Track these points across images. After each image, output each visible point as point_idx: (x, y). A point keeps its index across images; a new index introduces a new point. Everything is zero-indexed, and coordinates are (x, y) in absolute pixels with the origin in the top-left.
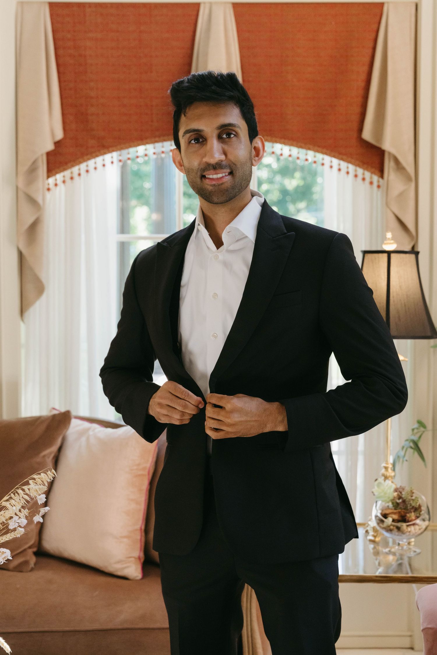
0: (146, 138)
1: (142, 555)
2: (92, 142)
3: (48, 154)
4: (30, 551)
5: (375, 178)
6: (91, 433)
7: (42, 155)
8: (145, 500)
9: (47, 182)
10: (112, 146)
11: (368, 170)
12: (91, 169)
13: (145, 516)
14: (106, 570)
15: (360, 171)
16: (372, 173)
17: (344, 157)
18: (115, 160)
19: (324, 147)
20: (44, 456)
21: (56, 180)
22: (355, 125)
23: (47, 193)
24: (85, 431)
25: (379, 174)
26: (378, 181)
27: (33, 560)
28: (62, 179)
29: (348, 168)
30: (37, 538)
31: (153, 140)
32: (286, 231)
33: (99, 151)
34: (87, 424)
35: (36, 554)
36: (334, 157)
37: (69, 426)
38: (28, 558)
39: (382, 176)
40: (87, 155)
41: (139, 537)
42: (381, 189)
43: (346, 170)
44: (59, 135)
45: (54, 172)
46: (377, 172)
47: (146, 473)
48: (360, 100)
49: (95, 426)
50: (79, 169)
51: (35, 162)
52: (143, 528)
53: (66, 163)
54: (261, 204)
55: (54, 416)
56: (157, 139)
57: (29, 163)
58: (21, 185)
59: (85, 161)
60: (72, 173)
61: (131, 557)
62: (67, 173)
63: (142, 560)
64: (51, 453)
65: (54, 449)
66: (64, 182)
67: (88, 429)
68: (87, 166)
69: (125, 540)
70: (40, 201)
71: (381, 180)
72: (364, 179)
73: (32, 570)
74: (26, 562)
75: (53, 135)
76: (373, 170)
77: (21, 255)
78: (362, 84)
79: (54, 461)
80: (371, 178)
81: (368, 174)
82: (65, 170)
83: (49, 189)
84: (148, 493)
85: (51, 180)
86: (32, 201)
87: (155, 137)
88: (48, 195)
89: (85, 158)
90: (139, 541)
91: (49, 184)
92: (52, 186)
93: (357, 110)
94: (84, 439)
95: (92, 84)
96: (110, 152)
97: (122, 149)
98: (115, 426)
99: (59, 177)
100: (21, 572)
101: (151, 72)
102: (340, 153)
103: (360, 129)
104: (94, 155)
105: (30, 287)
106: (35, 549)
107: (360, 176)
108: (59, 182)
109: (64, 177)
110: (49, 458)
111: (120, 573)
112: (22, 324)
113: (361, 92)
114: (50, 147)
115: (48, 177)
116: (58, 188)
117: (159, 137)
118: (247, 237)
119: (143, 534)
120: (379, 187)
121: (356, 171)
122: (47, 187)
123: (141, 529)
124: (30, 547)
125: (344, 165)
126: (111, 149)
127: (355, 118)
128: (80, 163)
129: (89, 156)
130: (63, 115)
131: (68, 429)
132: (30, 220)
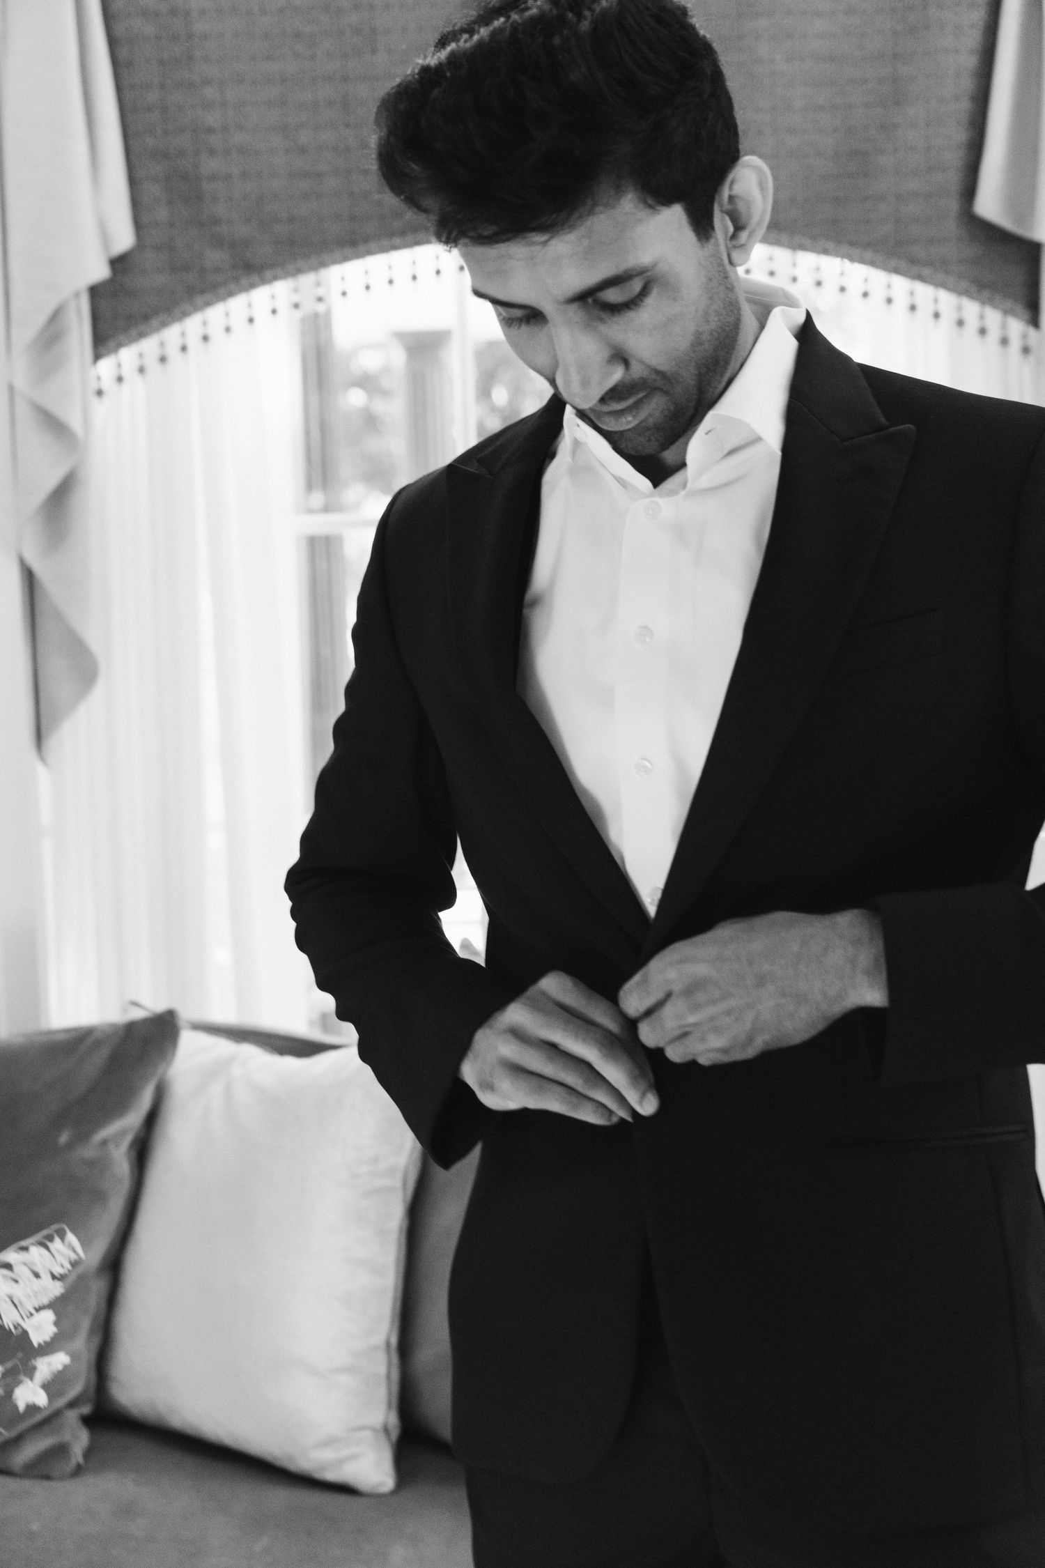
0: (366, 240)
1: (393, 1420)
2: (215, 257)
3: (95, 292)
4: (72, 1416)
5: (1016, 327)
6: (237, 1071)
7: (77, 295)
8: (398, 1260)
9: (93, 372)
10: (273, 266)
11: (995, 306)
12: (216, 331)
13: (398, 1304)
14: (292, 1467)
15: (971, 308)
16: (1006, 312)
17: (926, 271)
18: (283, 304)
19: (866, 245)
20: (104, 1143)
21: (119, 365)
22: (953, 179)
23: (94, 400)
24: (219, 1068)
25: (1027, 315)
26: (1025, 336)
27: (80, 1440)
28: (136, 363)
29: (936, 301)
30: (93, 1376)
31: (385, 243)
32: (883, 420)
33: (236, 279)
34: (224, 1046)
35: (89, 1421)
36: (897, 271)
37: (173, 1054)
38: (66, 1436)
39: (1035, 322)
40: (202, 292)
41: (382, 1369)
42: (1032, 358)
43: (930, 309)
44: (124, 238)
45: (112, 344)
46: (1019, 308)
47: (397, 1182)
48: (965, 106)
49: (250, 1051)
50: (183, 334)
51: (56, 316)
52: (394, 1340)
53: (146, 318)
54: (796, 329)
55: (131, 1027)
56: (397, 241)
57: (42, 318)
58: (21, 383)
59: (197, 309)
60: (162, 344)
61: (360, 1428)
62: (148, 346)
63: (395, 1435)
64: (122, 1133)
65: (133, 1119)
66: (141, 370)
67: (230, 1060)
68: (205, 323)
69: (345, 1380)
70: (75, 423)
71: (1031, 331)
72: (983, 331)
73: (78, 1471)
74: (61, 1450)
75: (105, 238)
76: (1009, 304)
77: (30, 579)
78: (970, 61)
79: (134, 1153)
80: (1004, 326)
81: (993, 317)
82: (142, 335)
83: (100, 393)
84: (403, 1241)
85: (106, 366)
86: (54, 425)
87: (391, 235)
88: (100, 410)
89: (199, 300)
90: (383, 1382)
91: (99, 378)
92: (107, 383)
93: (959, 135)
94: (216, 1089)
95: (210, 92)
96: (264, 281)
97: (299, 271)
98: (305, 1048)
99: (127, 356)
100: (48, 1478)
101: (374, 51)
102: (913, 261)
103: (969, 190)
104: (221, 291)
105: (56, 667)
106: (86, 1409)
107: (972, 324)
108: (129, 370)
109: (141, 355)
110: (117, 1146)
111: (331, 1476)
112: (41, 769)
113: (967, 84)
114: (99, 272)
115: (97, 357)
116: (126, 386)
117: (403, 233)
118: (758, 439)
119: (395, 1358)
120: (1026, 350)
121: (960, 308)
122: (94, 386)
123: (388, 1344)
124: (72, 1405)
125: (925, 293)
126: (268, 274)
127: (954, 158)
128: (185, 314)
129: (208, 296)
130: (133, 182)
131: (169, 1063)
132: (51, 480)
